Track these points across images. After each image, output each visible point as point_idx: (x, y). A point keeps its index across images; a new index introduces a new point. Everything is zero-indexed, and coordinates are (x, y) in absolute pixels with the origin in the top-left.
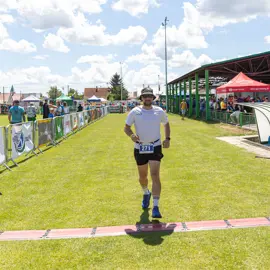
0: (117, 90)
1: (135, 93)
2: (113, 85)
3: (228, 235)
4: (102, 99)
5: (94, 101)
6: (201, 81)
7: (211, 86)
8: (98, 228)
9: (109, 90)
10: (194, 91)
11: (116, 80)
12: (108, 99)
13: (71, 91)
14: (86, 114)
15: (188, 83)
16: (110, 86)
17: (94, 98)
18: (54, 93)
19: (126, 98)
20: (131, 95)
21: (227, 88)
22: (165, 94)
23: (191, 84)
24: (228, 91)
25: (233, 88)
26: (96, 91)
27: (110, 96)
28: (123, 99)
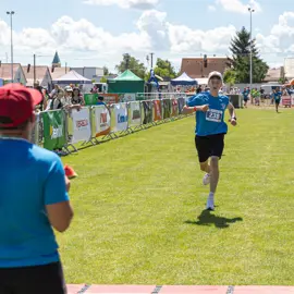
1: (282, 69)
2: (238, 52)
9: (227, 62)
19: (260, 79)
27: (229, 74)
28: (254, 82)
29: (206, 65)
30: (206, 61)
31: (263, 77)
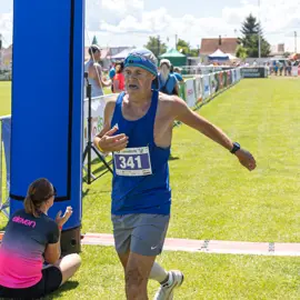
2: (246, 33)
11: (251, 24)
13: (181, 44)
18: (156, 46)
26: (219, 43)
27: (240, 50)
29: (220, 43)
30: (220, 40)
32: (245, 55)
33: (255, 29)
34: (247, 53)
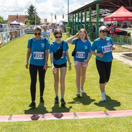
0: (32, 17)
1: (46, 20)
2: (29, 13)
3: (106, 122)
4: (21, 24)
5: (15, 24)
6: (93, 12)
7: (100, 16)
8: (13, 116)
9: (26, 17)
10: (88, 19)
11: (32, 9)
12: (26, 23)
14: (8, 34)
15: (84, 13)
16: (27, 14)
17: (15, 22)
19: (39, 23)
20: (42, 21)
21: (112, 18)
22: (67, 21)
23: (86, 14)
24: (112, 20)
25: (116, 17)
26: (17, 18)
27: (27, 21)
28: (37, 24)
30: (17, 16)
31: (40, 22)
32: (29, 24)
33: (34, 12)
34: (30, 22)
